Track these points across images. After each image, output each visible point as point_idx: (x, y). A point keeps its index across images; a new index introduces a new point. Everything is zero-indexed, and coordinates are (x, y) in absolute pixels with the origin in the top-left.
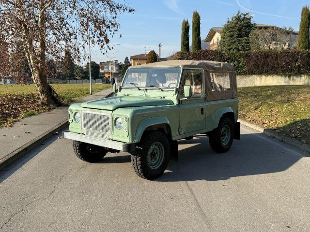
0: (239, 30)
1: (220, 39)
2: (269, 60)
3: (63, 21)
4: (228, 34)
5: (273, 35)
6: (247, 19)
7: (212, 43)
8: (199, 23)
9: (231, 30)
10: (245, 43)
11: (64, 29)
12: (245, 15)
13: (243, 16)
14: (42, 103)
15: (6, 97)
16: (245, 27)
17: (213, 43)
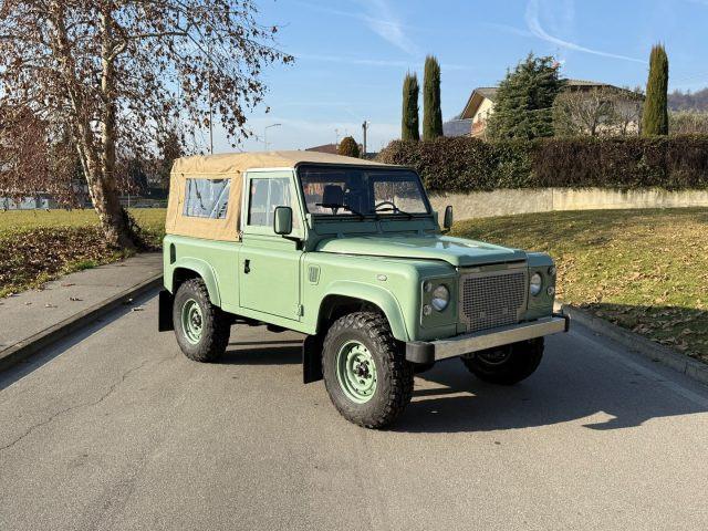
0: (532, 93)
1: (492, 112)
2: (580, 156)
3: (153, 80)
4: (507, 101)
5: (601, 103)
6: (549, 70)
7: (475, 120)
8: (437, 82)
9: (513, 92)
10: (544, 120)
11: (154, 97)
12: (544, 62)
13: (539, 64)
14: (109, 246)
15: (36, 233)
16: (543, 86)
17: (479, 122)
